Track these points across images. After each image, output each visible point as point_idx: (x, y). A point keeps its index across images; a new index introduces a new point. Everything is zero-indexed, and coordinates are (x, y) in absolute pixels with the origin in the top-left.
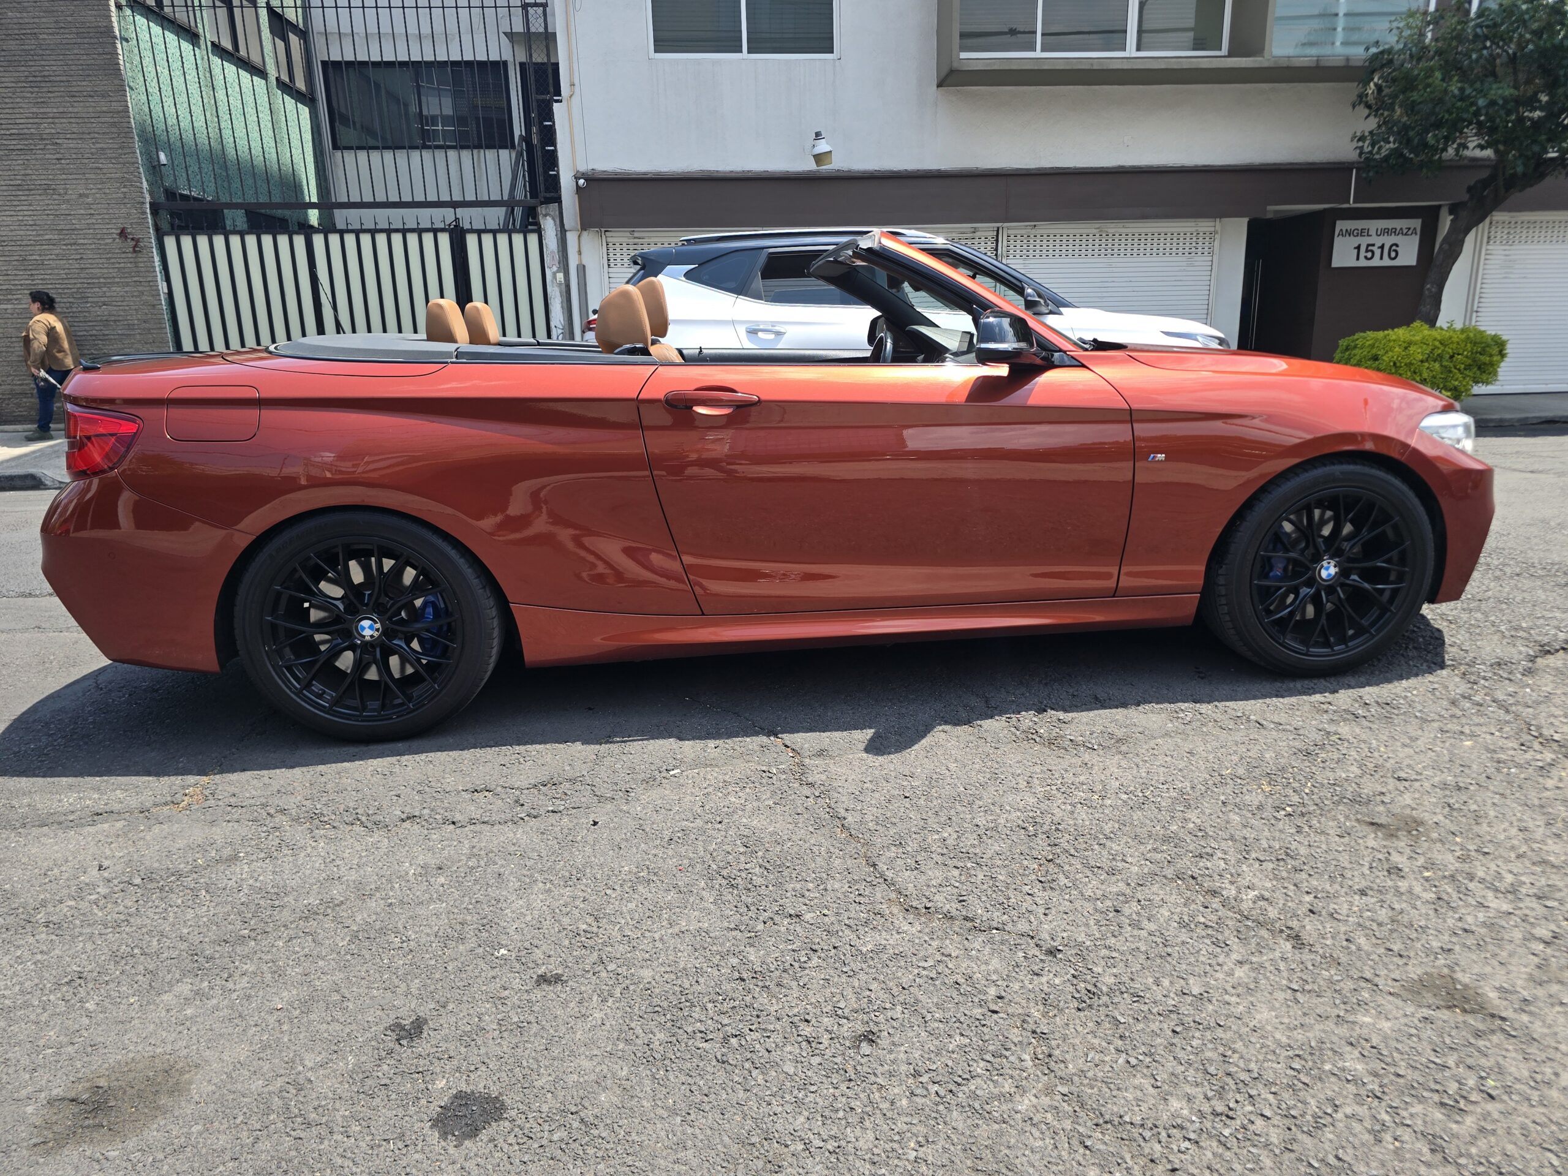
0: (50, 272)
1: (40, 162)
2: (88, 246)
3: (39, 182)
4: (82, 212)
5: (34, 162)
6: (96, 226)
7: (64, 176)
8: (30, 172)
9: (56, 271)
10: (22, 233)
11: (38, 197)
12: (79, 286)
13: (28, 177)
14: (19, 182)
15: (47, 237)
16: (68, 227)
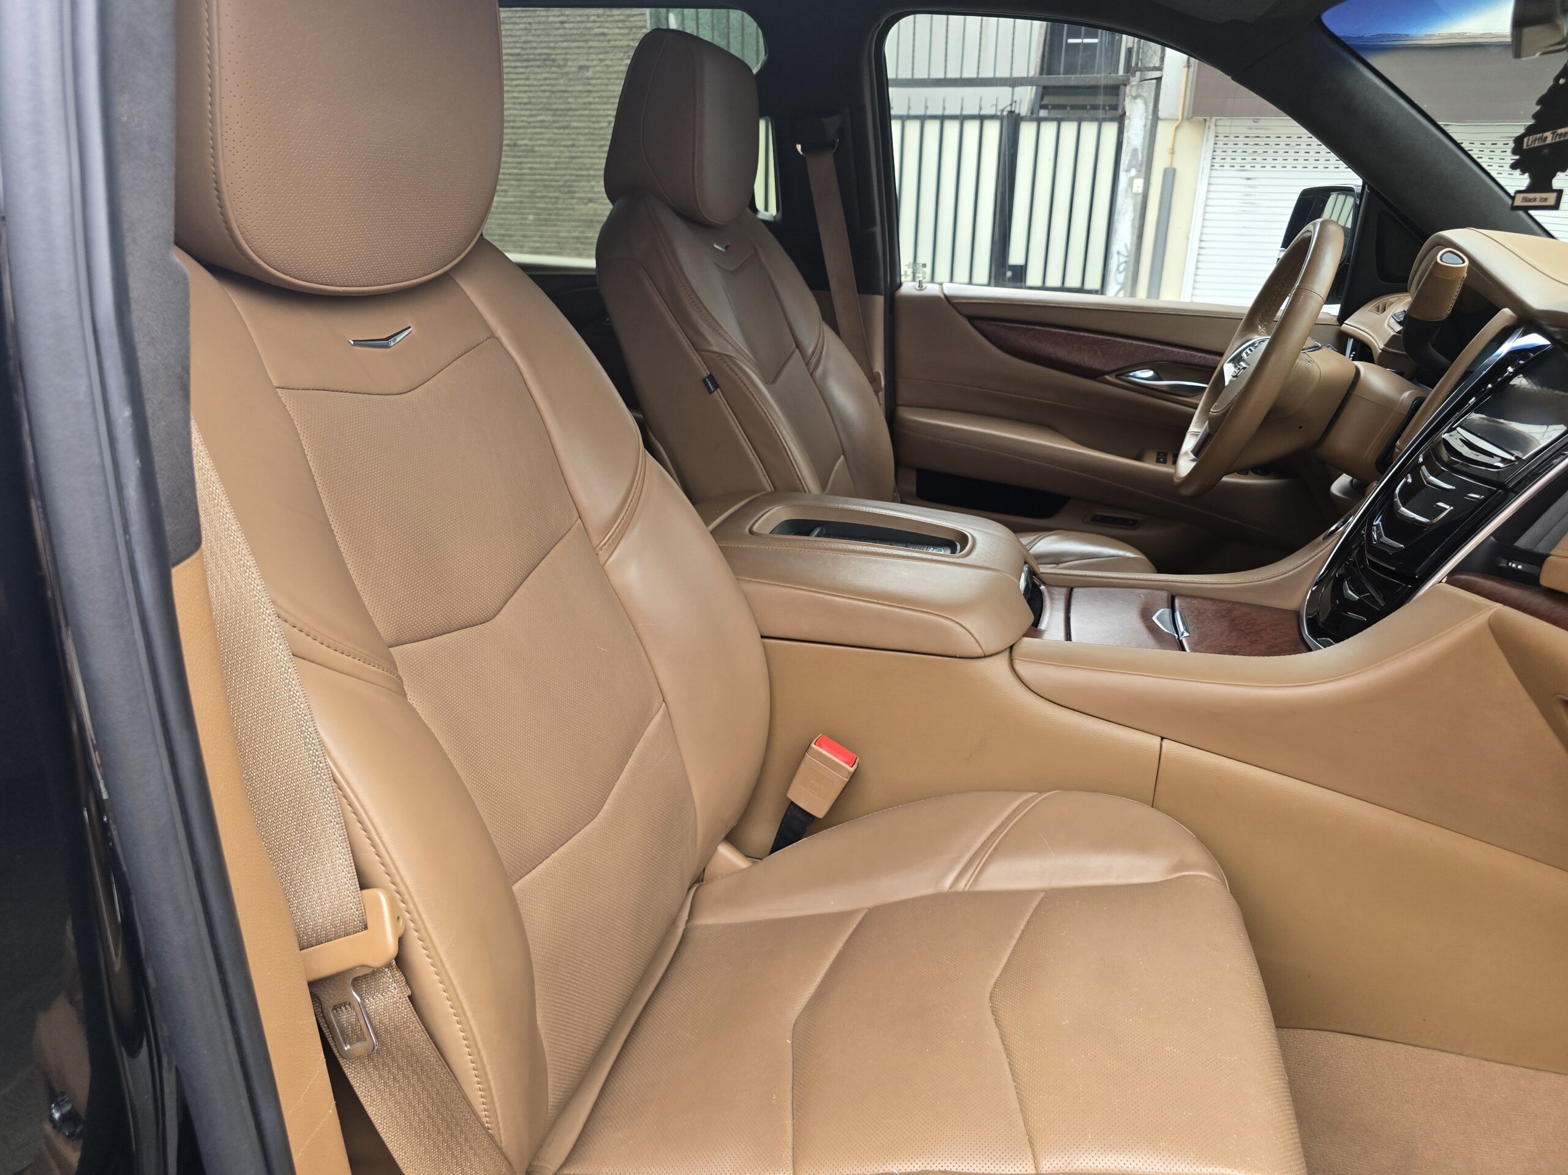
0: (539, 160)
1: (542, 26)
2: (582, 131)
3: (538, 51)
4: (580, 88)
5: (535, 26)
6: (593, 106)
7: (565, 44)
8: (530, 38)
9: (545, 160)
10: (515, 112)
11: (537, 70)
12: (567, 178)
13: (529, 45)
14: (518, 51)
15: (540, 118)
16: (563, 107)
